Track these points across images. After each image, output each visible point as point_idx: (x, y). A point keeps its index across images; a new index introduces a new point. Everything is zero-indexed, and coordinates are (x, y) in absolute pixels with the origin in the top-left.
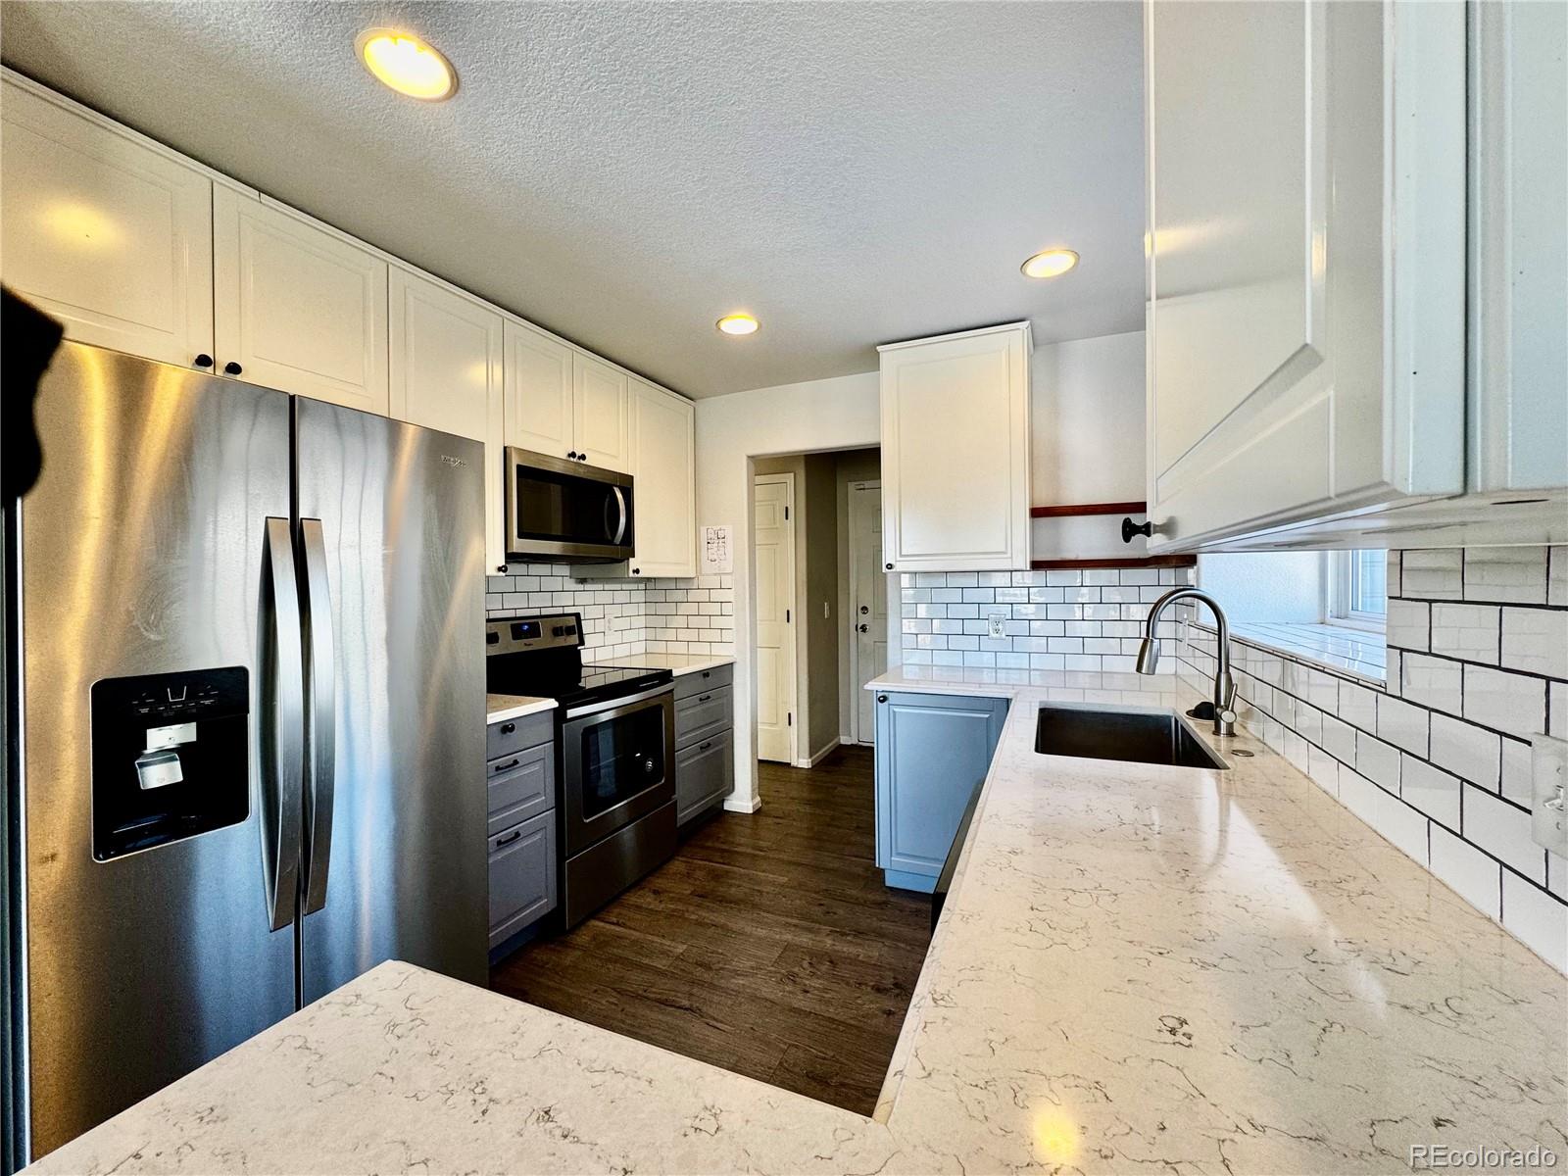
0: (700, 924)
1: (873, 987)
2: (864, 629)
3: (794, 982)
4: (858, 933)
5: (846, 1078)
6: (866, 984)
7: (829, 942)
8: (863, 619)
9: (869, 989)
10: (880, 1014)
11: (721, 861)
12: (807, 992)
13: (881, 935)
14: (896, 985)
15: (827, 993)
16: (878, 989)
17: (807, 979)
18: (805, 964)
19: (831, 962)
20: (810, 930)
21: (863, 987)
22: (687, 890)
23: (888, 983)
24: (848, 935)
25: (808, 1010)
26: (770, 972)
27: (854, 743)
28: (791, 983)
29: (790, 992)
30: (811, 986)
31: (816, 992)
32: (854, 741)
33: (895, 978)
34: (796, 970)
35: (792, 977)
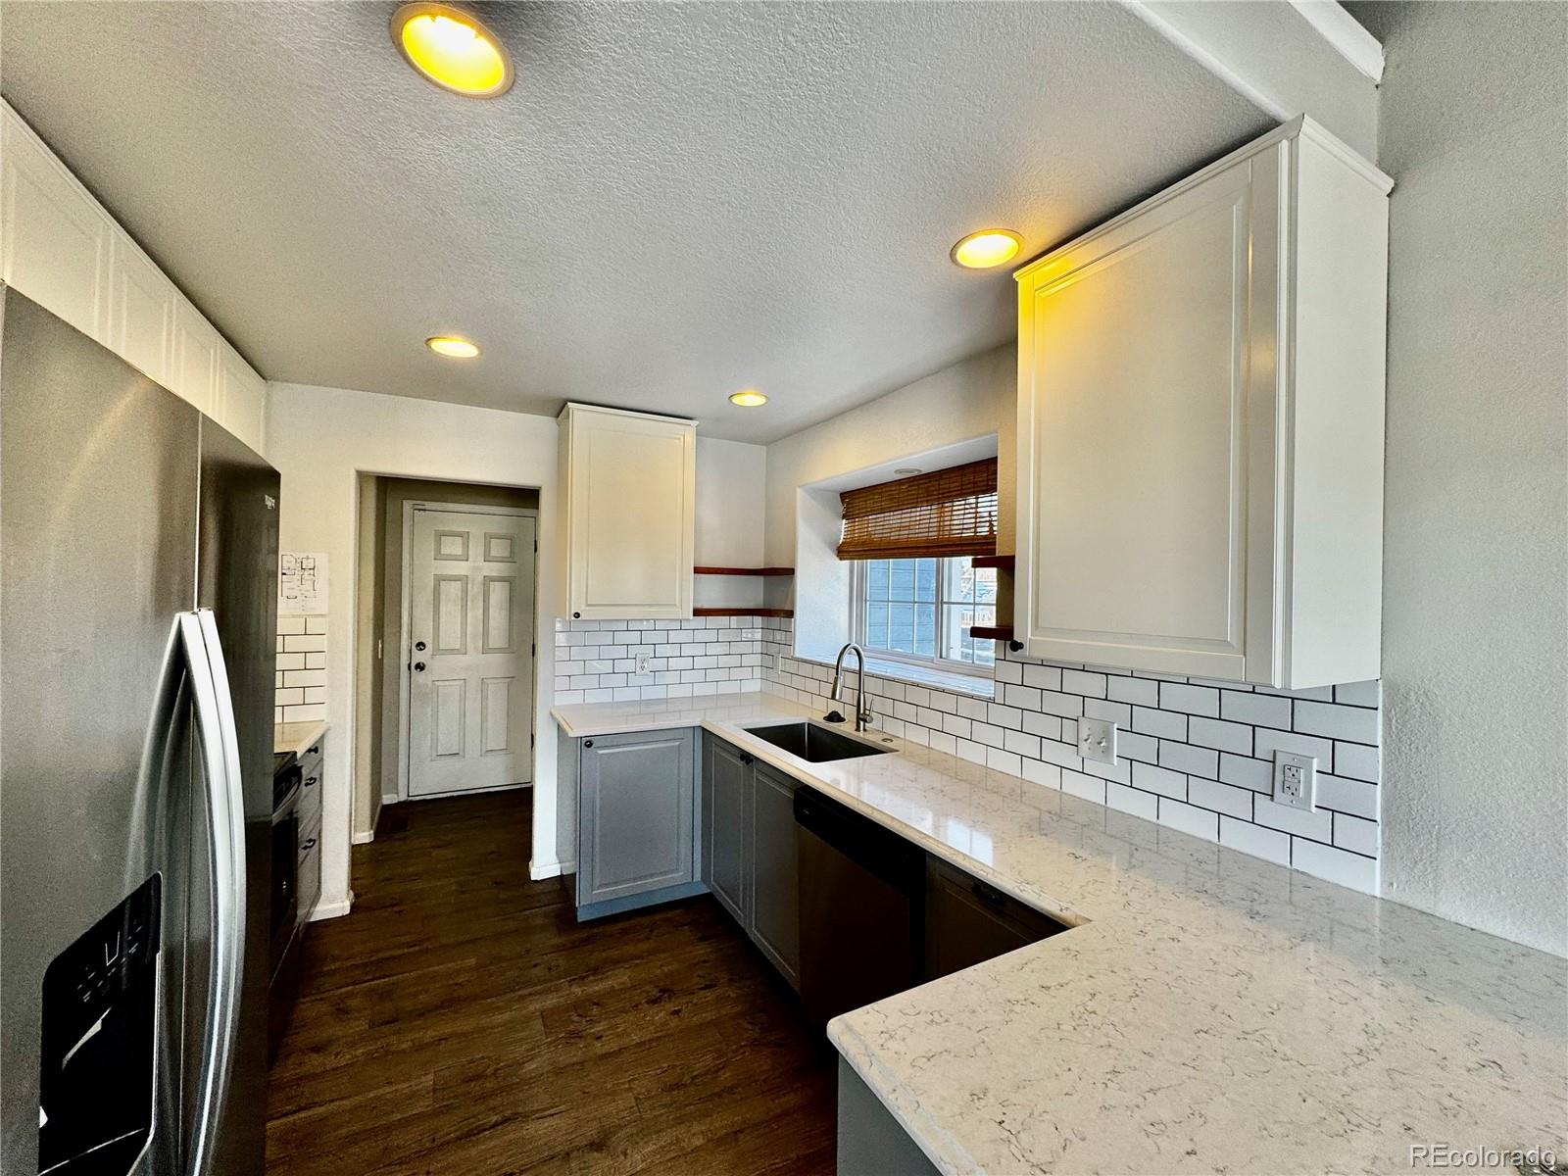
0: (420, 1047)
1: (648, 1003)
2: (420, 667)
3: (580, 1037)
4: (595, 970)
5: (692, 1072)
6: (640, 1003)
7: (577, 990)
8: (419, 657)
9: (646, 1005)
10: (672, 1017)
11: (369, 977)
12: (601, 1037)
13: (616, 962)
14: (663, 991)
15: (618, 1028)
16: (653, 1002)
17: (591, 1028)
18: (576, 1019)
19: (595, 1004)
20: (549, 991)
21: (640, 1007)
22: (362, 1025)
23: (655, 993)
24: (588, 976)
25: (616, 1049)
26: (551, 1043)
27: (402, 800)
28: (578, 1040)
29: (585, 1047)
30: (599, 1031)
31: (608, 1033)
32: (403, 797)
33: (657, 987)
34: (572, 1027)
35: (576, 1035)
